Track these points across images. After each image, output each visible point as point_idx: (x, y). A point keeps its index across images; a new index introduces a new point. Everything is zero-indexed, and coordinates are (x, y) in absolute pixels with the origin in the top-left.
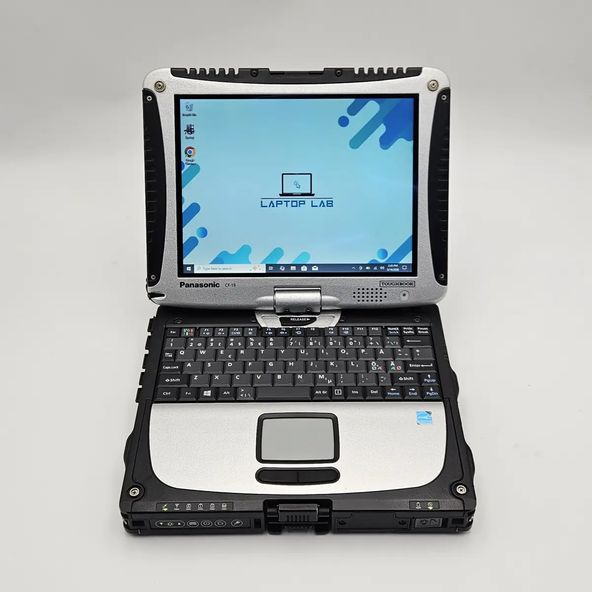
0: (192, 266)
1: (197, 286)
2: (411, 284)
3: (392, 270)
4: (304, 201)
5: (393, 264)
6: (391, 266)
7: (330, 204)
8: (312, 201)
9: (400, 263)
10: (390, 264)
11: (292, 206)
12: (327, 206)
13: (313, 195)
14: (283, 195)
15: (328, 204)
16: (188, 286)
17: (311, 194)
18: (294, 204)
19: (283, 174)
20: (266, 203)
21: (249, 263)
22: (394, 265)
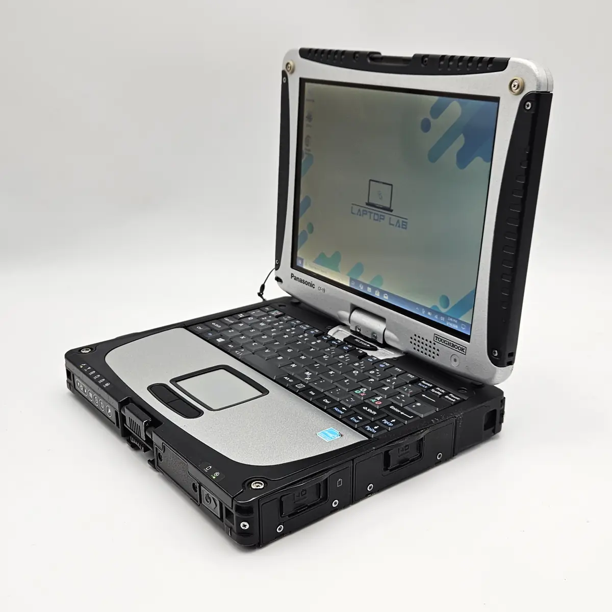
0: (302, 260)
1: (301, 281)
2: (462, 350)
3: (451, 325)
4: (383, 216)
5: (453, 318)
6: (451, 319)
7: (404, 226)
8: (390, 218)
9: (460, 319)
10: (451, 317)
11: (374, 219)
12: (402, 228)
13: (391, 211)
14: (368, 204)
15: (403, 225)
16: (296, 279)
17: (389, 210)
18: (376, 217)
19: (370, 180)
20: (356, 209)
21: (339, 272)
22: (454, 320)
